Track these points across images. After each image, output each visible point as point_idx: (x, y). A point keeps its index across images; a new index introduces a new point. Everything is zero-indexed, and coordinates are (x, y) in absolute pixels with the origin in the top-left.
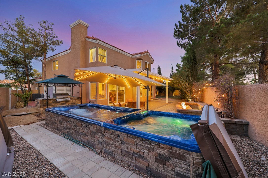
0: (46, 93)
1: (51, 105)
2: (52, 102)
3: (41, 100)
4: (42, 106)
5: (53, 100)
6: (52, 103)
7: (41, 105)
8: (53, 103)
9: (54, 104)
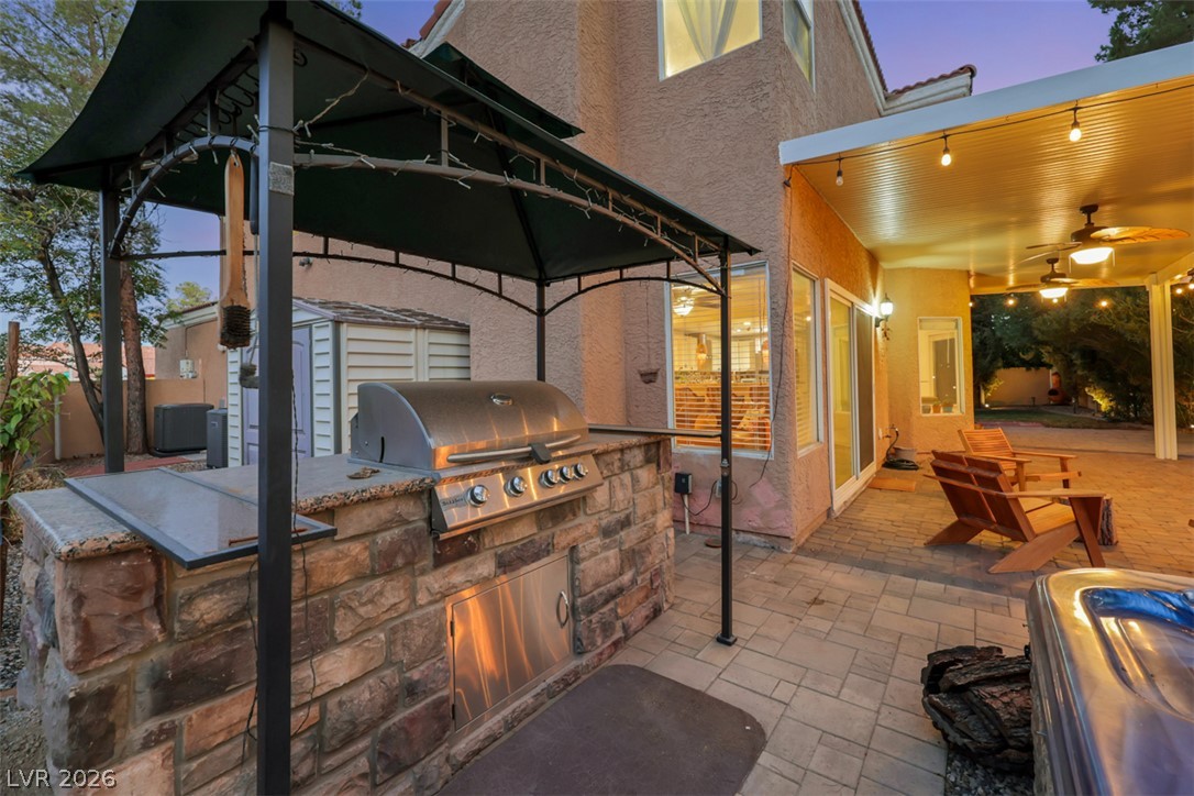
0: (252, 354)
1: (343, 627)
2: (356, 548)
3: (115, 554)
4: (145, 698)
5: (383, 512)
6: (361, 578)
7: (105, 697)
8: (386, 565)
9: (392, 593)
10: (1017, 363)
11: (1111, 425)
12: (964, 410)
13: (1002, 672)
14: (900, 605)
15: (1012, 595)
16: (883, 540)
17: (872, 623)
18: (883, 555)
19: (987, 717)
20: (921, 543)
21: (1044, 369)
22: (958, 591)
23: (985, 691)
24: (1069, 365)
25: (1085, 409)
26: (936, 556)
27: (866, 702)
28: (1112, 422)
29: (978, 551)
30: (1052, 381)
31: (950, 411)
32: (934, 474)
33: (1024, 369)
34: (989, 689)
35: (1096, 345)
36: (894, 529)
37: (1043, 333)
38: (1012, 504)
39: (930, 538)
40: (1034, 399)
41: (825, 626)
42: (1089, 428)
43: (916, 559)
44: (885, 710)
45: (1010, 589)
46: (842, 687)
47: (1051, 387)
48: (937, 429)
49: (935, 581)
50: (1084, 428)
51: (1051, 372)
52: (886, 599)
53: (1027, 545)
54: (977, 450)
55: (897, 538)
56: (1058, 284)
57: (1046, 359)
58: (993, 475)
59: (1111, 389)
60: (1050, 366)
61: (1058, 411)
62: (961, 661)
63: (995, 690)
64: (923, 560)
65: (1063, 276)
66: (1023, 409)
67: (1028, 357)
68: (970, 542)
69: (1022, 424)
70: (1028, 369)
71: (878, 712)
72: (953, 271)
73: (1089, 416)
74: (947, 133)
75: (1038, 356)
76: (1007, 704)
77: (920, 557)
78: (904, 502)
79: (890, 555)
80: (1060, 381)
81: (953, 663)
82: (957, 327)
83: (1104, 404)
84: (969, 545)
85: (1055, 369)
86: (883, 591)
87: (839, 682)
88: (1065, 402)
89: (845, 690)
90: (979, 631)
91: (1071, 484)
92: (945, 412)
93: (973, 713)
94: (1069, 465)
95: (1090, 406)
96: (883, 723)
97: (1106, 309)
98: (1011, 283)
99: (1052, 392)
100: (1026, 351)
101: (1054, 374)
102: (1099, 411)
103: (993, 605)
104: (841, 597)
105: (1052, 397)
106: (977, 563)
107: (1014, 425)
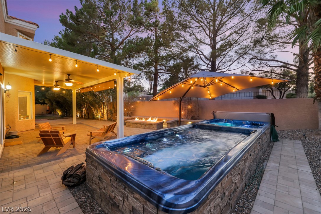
10: (38, 103)
11: (62, 118)
12: (32, 118)
13: (78, 168)
14: (41, 171)
15: (63, 158)
16: (23, 159)
17: (36, 178)
18: (26, 163)
19: (77, 177)
20: (36, 156)
21: (45, 105)
22: (52, 162)
23: (76, 173)
24: (52, 104)
25: (55, 114)
26: (41, 157)
27: (47, 193)
28: (62, 117)
29: (51, 153)
30: (47, 108)
31: (28, 118)
32: (40, 137)
33: (40, 105)
34: (77, 172)
35: (60, 100)
36: (25, 155)
37: (48, 96)
38: (61, 139)
39: (38, 154)
40: (43, 113)
41: (24, 186)
42: (58, 119)
43: (37, 160)
44: (53, 191)
45: (62, 157)
46: (39, 194)
47: (47, 109)
48: (24, 124)
49: (45, 163)
50: (57, 119)
51: (47, 106)
52: (36, 172)
53: (64, 147)
54: (43, 128)
55: (27, 157)
56: (58, 87)
57: (46, 102)
58: (57, 134)
59: (62, 110)
60: (47, 104)
61: (48, 115)
62: (69, 171)
63: (78, 171)
64: (39, 159)
65: (59, 86)
66: (40, 115)
67: (41, 102)
68: (48, 151)
69: (42, 120)
70: (41, 105)
71: (52, 193)
72: (30, 78)
73: (56, 116)
74: (51, 54)
75: (44, 101)
76: (80, 173)
77: (38, 159)
78: (22, 147)
79: (28, 162)
80: (49, 108)
81: (68, 172)
82: (30, 94)
83: (60, 113)
84: (48, 152)
85: (48, 105)
86: (34, 171)
87: (38, 194)
88: (50, 113)
89: (41, 194)
90: (61, 167)
91: (65, 133)
92: (26, 119)
93: (74, 178)
94: (64, 128)
95: (56, 114)
96: (54, 193)
97: (64, 93)
98: (43, 83)
99: (47, 111)
100: (41, 100)
101: (48, 106)
102: (59, 115)
103: (61, 162)
104: (22, 178)
105: (47, 112)
106: (52, 155)
107: (40, 120)
